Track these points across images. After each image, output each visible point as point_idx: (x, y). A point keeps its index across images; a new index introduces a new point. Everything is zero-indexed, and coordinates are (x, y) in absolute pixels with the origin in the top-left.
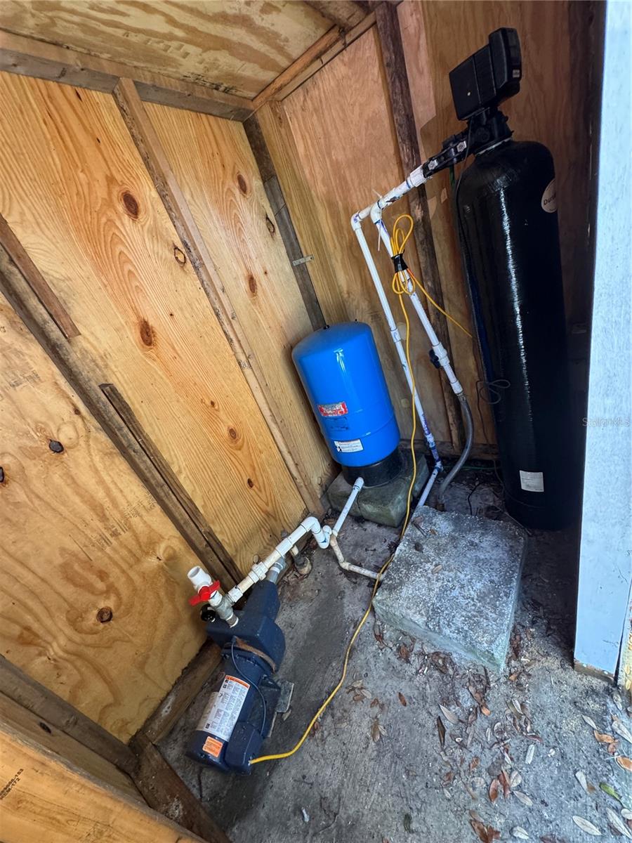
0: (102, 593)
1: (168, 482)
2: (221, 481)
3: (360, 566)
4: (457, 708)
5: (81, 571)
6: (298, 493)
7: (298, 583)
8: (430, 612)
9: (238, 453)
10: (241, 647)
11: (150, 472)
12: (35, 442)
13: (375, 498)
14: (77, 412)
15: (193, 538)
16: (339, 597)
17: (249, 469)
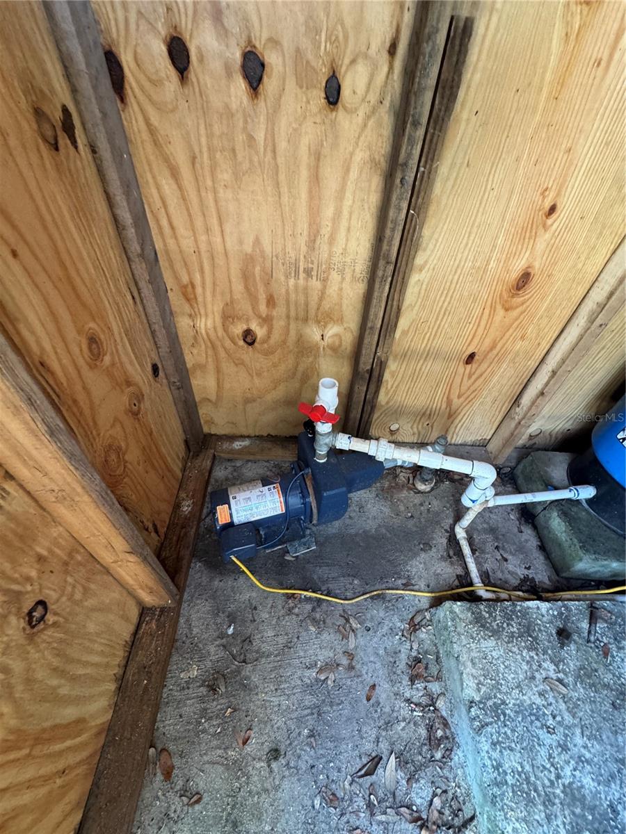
0: (260, 317)
1: (398, 265)
2: (446, 326)
3: (473, 551)
4: (404, 782)
5: (258, 278)
6: (500, 418)
7: (403, 486)
8: (490, 703)
9: (500, 312)
10: (307, 480)
11: (393, 230)
12: (318, 56)
13: (581, 527)
14: (392, 50)
15: (364, 352)
16: (422, 546)
17: (488, 342)
